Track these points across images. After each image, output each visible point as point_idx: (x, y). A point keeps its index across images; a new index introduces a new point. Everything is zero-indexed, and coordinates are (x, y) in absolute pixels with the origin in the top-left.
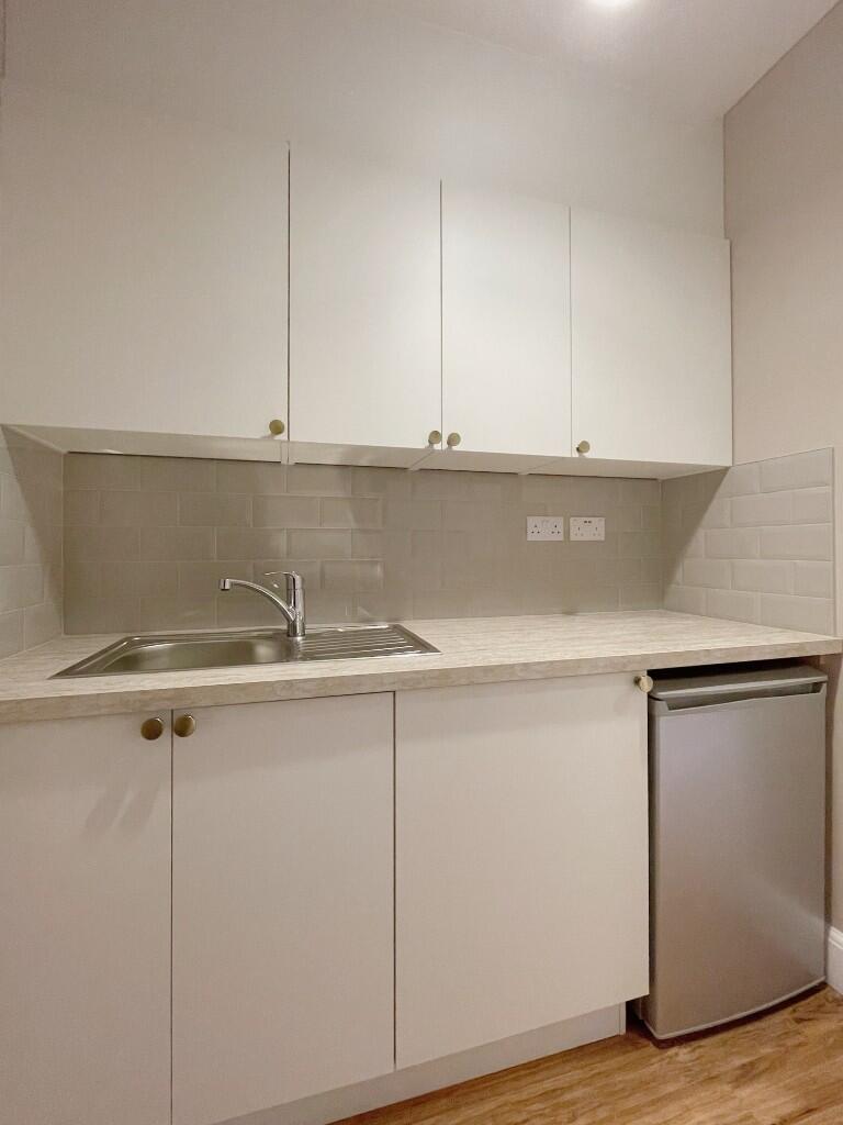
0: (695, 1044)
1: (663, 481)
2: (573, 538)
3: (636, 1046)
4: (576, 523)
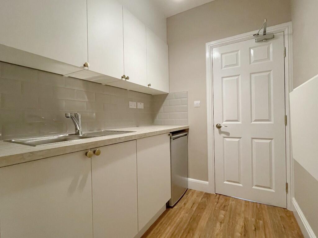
0: (177, 205)
1: (153, 95)
2: (138, 108)
3: (169, 210)
4: (139, 104)
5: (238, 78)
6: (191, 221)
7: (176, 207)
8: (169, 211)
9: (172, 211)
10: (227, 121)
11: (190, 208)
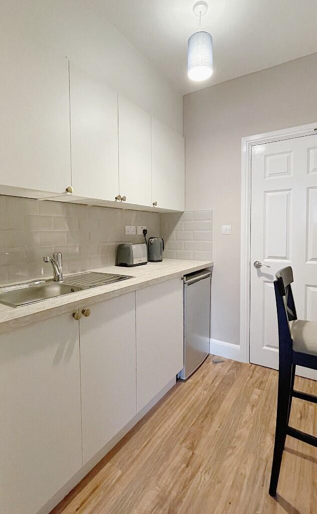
1: (161, 214)
2: (138, 234)
3: (180, 384)
4: (139, 228)
5: (289, 193)
6: (210, 401)
7: (190, 381)
8: (181, 386)
9: (184, 386)
10: (270, 257)
11: (211, 382)
